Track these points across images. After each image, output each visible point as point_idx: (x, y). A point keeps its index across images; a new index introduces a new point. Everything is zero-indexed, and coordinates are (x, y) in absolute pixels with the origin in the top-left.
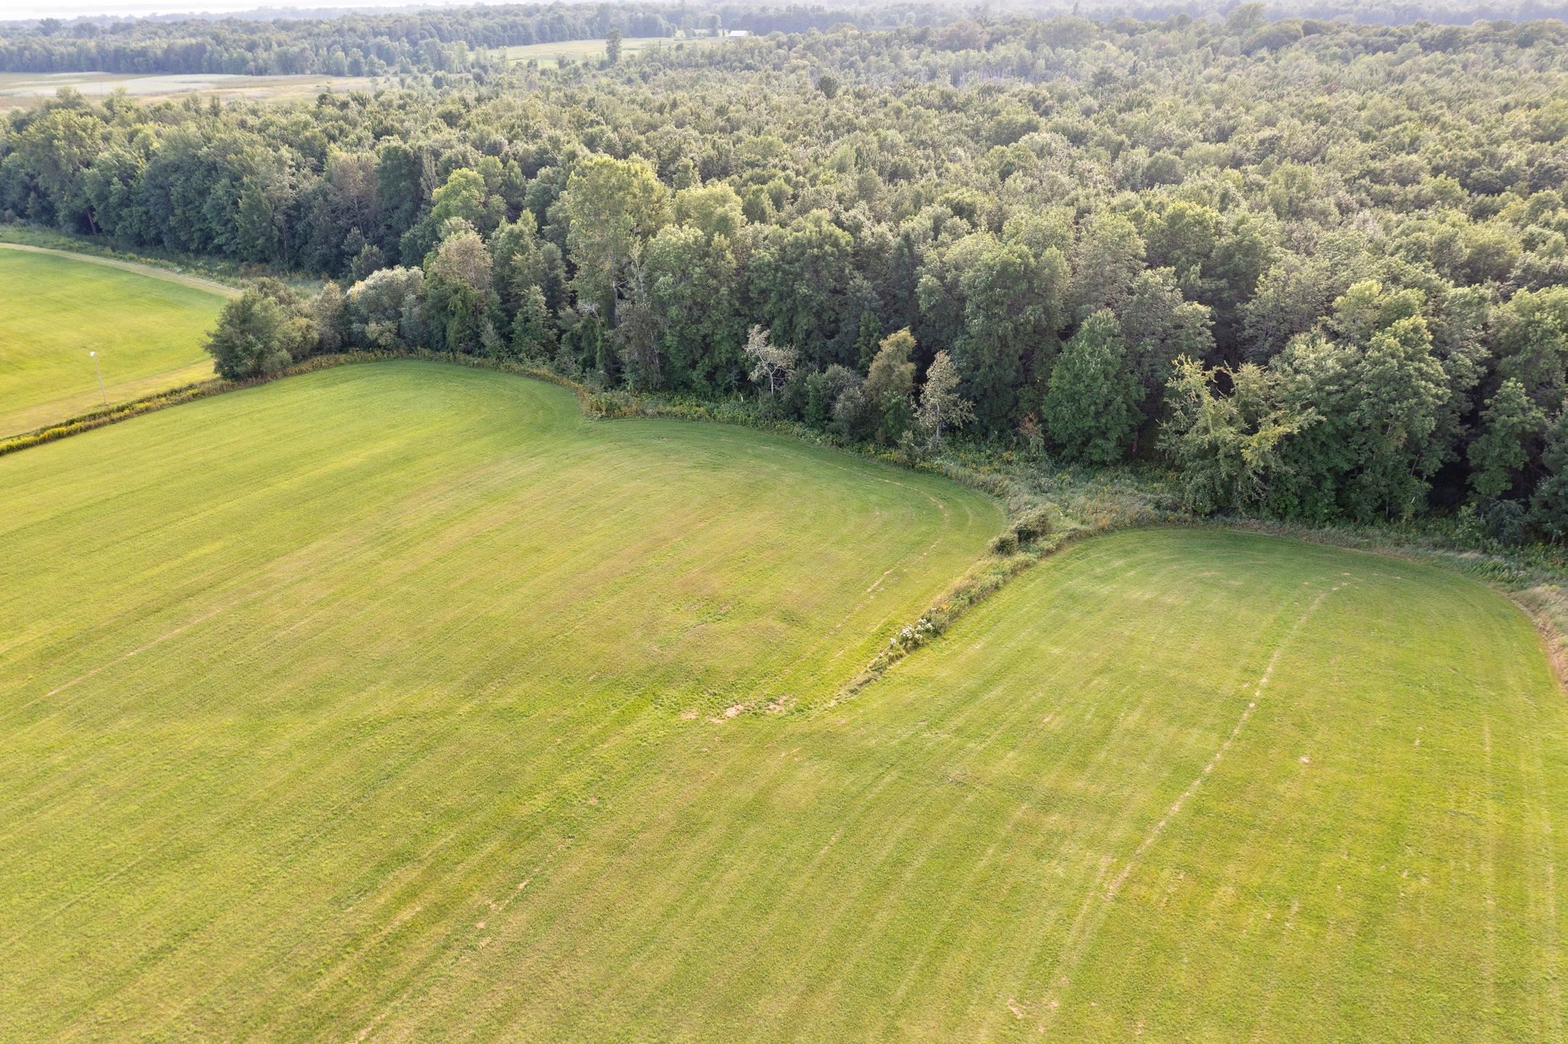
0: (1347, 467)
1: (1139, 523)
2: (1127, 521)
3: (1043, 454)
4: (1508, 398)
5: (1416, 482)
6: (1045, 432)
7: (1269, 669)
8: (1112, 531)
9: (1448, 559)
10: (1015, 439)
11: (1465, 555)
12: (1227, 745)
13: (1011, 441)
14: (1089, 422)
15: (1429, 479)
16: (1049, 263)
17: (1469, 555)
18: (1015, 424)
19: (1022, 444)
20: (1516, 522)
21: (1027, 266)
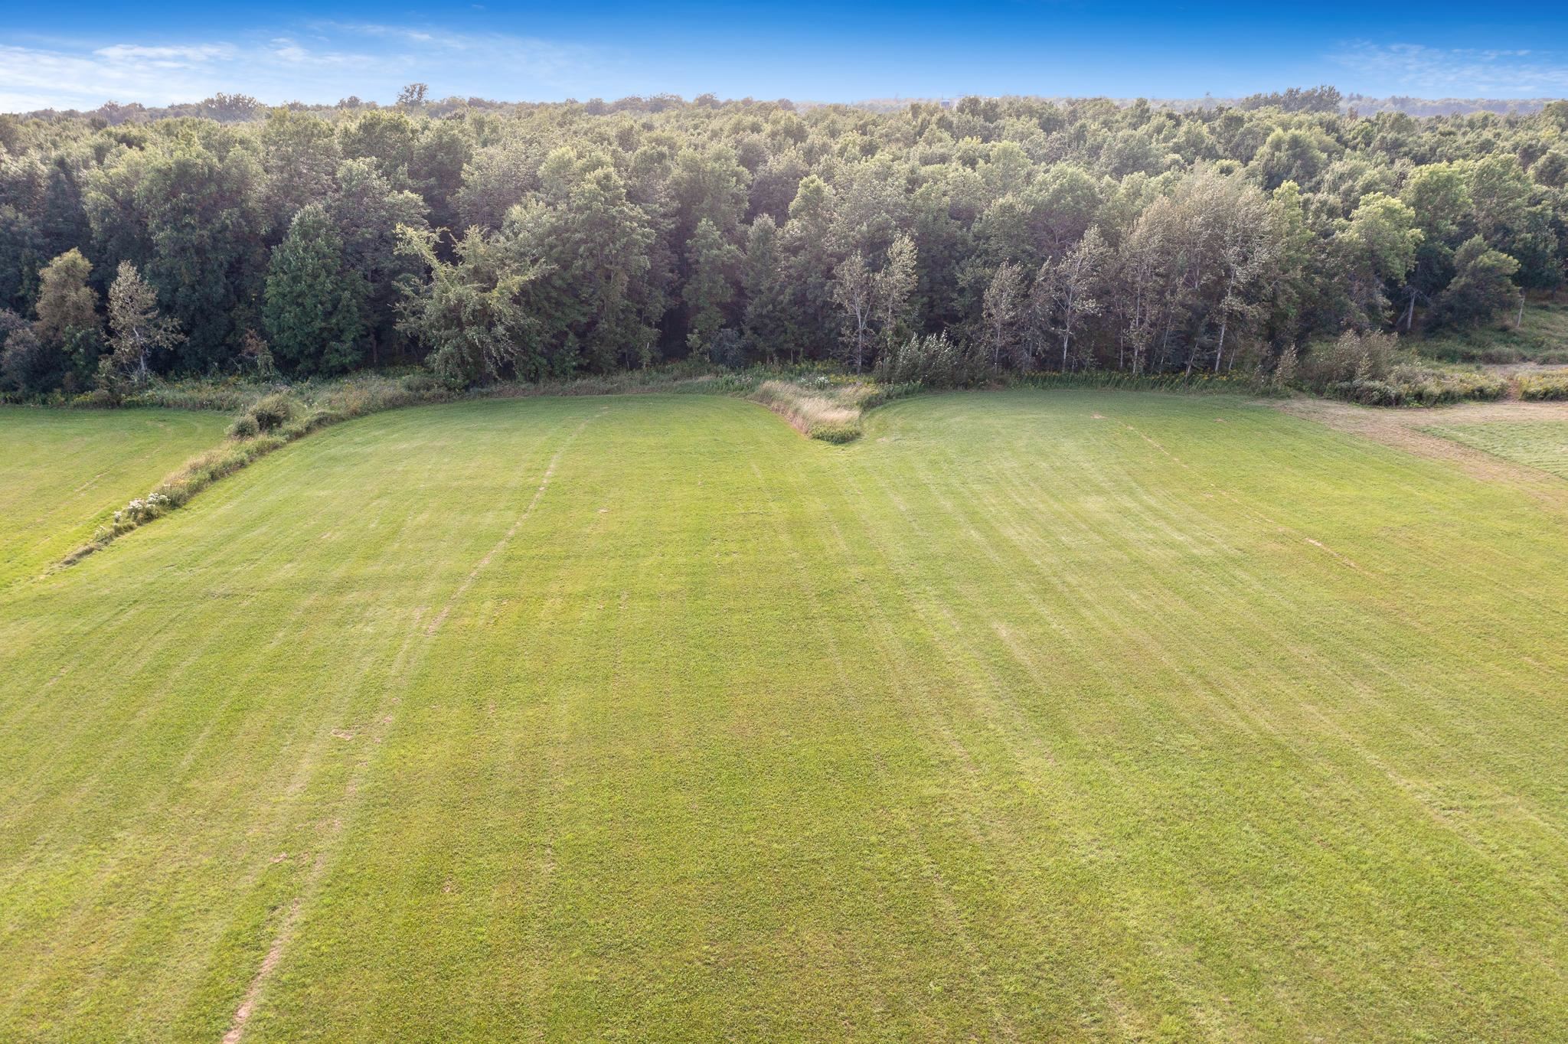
0: (584, 320)
1: (394, 405)
2: (381, 403)
3: (275, 373)
4: (704, 236)
5: (647, 329)
6: (271, 348)
7: (552, 466)
8: (366, 414)
9: (687, 385)
10: (239, 366)
11: (701, 379)
12: (524, 516)
13: (237, 369)
14: (319, 324)
15: (657, 326)
16: (238, 163)
17: (705, 379)
18: (236, 349)
19: (249, 368)
20: (734, 346)
21: (211, 169)
